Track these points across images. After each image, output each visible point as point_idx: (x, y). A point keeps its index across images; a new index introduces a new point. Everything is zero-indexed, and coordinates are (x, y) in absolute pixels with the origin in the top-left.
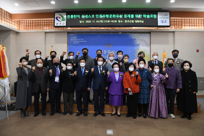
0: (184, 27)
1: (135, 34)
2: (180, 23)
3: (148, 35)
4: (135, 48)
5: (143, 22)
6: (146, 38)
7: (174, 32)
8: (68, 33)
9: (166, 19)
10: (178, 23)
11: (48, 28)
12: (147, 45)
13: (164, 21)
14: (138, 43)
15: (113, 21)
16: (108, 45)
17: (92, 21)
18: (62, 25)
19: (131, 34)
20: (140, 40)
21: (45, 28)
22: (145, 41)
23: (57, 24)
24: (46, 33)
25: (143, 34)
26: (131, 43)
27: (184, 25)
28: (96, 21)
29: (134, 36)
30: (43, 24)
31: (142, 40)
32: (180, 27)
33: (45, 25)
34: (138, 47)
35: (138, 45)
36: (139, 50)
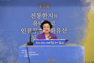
4: (84, 9)
14: (88, 1)
16: (42, 6)
34: (88, 7)
35: (89, 4)
36: (89, 11)
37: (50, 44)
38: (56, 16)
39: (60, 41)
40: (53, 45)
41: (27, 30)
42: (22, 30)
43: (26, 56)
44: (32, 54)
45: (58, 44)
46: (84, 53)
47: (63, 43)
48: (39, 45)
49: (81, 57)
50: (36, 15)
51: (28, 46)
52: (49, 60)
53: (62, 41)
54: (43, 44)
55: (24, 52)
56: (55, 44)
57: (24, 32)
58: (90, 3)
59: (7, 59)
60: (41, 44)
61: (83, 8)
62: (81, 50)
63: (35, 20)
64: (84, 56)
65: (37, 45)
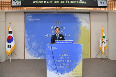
0: (114, 9)
1: (78, 14)
2: (111, 6)
3: (88, 15)
5: (86, 3)
6: (87, 17)
7: (107, 13)
8: (25, 13)
9: (104, 1)
10: (110, 6)
11: (8, 9)
12: (88, 22)
13: (102, 2)
14: (80, 21)
15: (61, 2)
16: (57, 23)
17: (43, 2)
18: (18, 5)
19: (75, 14)
20: (82, 18)
21: (6, 9)
22: (86, 19)
23: (14, 4)
24: (6, 13)
25: (84, 14)
26: (75, 21)
27: (114, 7)
28: (47, 2)
29: (77, 15)
30: (4, 5)
31: (83, 19)
32: (111, 9)
33: (5, 6)
34: (80, 24)
36: (81, 26)
37: (65, 43)
38: (64, 28)
39: (70, 41)
40: (66, 43)
41: (48, 36)
42: (46, 36)
43: (50, 49)
44: (54, 48)
45: (69, 43)
46: (82, 48)
47: (72, 42)
48: (58, 43)
49: (81, 50)
50: (53, 27)
51: (51, 44)
52: (63, 52)
53: (71, 41)
54: (60, 43)
55: (49, 47)
56: (67, 43)
57: (47, 36)
58: (81, 21)
59: (38, 50)
60: (59, 43)
61: (78, 24)
62: (81, 46)
63: (53, 30)
64: (82, 49)
65: (57, 43)
